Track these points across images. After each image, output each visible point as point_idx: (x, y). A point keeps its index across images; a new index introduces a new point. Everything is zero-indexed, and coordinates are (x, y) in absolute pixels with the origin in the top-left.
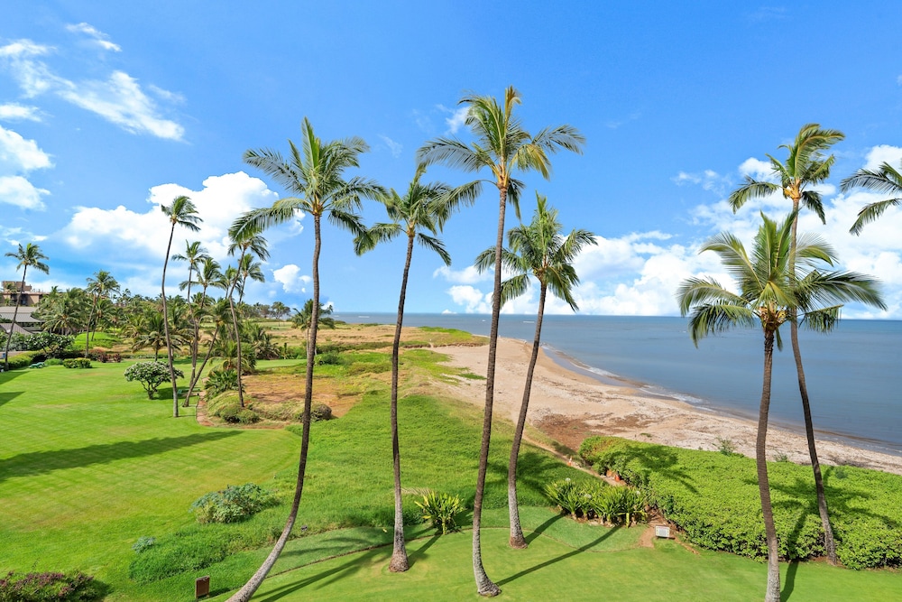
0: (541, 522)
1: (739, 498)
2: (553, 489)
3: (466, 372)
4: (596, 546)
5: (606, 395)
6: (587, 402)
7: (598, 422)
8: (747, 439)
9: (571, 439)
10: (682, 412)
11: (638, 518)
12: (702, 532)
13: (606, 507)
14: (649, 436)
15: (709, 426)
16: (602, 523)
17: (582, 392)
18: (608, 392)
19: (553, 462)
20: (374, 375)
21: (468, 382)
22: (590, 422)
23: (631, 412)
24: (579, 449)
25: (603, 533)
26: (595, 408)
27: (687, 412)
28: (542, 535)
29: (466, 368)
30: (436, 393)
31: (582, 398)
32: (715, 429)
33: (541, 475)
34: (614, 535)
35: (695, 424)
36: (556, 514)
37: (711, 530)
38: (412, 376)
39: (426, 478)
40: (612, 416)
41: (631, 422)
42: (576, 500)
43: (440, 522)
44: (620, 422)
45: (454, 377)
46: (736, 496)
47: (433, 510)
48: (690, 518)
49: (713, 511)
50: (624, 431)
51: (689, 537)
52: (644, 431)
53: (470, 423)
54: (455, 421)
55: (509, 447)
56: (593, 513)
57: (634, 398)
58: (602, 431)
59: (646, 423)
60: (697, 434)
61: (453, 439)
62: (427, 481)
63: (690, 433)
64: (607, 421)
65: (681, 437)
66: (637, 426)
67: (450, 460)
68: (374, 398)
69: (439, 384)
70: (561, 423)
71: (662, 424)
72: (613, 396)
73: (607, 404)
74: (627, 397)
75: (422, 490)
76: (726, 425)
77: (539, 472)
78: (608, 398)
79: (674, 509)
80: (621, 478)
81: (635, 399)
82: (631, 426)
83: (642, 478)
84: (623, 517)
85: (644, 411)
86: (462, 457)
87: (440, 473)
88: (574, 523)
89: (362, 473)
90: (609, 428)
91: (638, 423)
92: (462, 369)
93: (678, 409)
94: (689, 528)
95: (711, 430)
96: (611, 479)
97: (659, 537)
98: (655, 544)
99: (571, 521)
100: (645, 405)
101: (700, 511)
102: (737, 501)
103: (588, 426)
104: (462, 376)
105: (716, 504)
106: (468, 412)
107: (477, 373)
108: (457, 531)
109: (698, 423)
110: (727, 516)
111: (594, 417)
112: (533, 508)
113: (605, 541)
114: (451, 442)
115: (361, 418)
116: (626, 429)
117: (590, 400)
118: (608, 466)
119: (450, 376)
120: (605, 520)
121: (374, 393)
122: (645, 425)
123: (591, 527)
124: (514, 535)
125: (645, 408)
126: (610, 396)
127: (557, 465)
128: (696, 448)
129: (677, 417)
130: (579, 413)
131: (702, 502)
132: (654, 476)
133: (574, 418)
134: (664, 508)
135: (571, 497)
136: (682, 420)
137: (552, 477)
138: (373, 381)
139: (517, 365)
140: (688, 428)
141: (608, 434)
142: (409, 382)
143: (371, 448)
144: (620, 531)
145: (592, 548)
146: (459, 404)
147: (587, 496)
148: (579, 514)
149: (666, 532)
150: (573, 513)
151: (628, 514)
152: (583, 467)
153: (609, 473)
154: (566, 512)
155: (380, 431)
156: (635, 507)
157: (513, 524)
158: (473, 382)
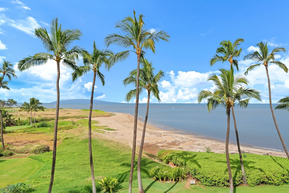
0: (149, 184)
1: (217, 167)
2: (152, 171)
3: (106, 128)
4: (170, 190)
5: (163, 134)
6: (157, 137)
7: (162, 145)
8: (214, 147)
9: (153, 152)
10: (191, 139)
11: (183, 178)
12: (206, 180)
13: (172, 175)
14: (181, 148)
15: (201, 143)
16: (171, 182)
17: (154, 134)
18: (163, 133)
19: (150, 161)
20: (66, 131)
21: (108, 132)
22: (159, 145)
23: (173, 140)
24: (157, 155)
25: (172, 185)
26: (160, 139)
27: (193, 139)
28: (150, 189)
29: (106, 126)
30: (96, 137)
31: (154, 136)
32: (203, 144)
33: (146, 166)
34: (176, 185)
35: (196, 143)
36: (154, 180)
37: (209, 179)
38: (84, 130)
39: (99, 172)
40: (167, 142)
41: (174, 143)
42: (161, 174)
43: (109, 189)
44: (170, 144)
45: (102, 130)
46: (216, 166)
47: (106, 184)
48: (202, 176)
49: (210, 173)
50: (172, 147)
51: (202, 183)
52: (179, 147)
53: (114, 148)
54: (107, 148)
55: (131, 157)
56: (167, 178)
57: (173, 135)
58: (164, 148)
59: (179, 143)
60: (197, 146)
61: (108, 155)
62: (100, 173)
63: (195, 146)
64: (165, 144)
65: (192, 148)
66: (176, 145)
67: (108, 164)
68: (67, 140)
69: (96, 133)
70: (148, 146)
71: (184, 144)
72: (166, 134)
73: (164, 137)
74: (171, 134)
75: (99, 177)
76: (206, 142)
77: (145, 165)
78: (164, 135)
79: (196, 173)
80: (175, 165)
81: (174, 135)
82: (174, 145)
83: (184, 163)
84: (178, 178)
85: (177, 139)
86: (113, 162)
87: (105, 170)
88: (161, 183)
89: (71, 173)
90: (166, 147)
91: (176, 144)
92: (105, 126)
93: (189, 138)
94: (202, 180)
95: (201, 144)
96: (171, 165)
97: (192, 184)
98: (190, 187)
99: (160, 182)
100: (178, 137)
101: (205, 173)
102: (217, 168)
103: (158, 146)
104: (105, 129)
105: (210, 170)
106: (112, 144)
107: (111, 128)
108: (116, 192)
109: (197, 142)
110: (214, 174)
111: (160, 143)
112: (144, 179)
113: (173, 188)
114: (107, 156)
115: (64, 150)
116: (172, 146)
117: (157, 136)
118: (170, 161)
119: (100, 130)
120: (172, 180)
121: (67, 138)
122: (179, 144)
123: (167, 184)
124: (140, 190)
125: (178, 138)
126: (164, 134)
127: (152, 162)
128: (198, 151)
129: (190, 140)
130: (154, 142)
131: (206, 169)
132: (188, 162)
133: (153, 144)
134: (192, 173)
135: (159, 173)
136: (191, 142)
137: (150, 167)
138: (66, 134)
139: (127, 124)
140: (194, 144)
141: (166, 149)
142: (83, 133)
143: (72, 162)
144: (178, 184)
145: (169, 191)
146: (106, 141)
147: (165, 172)
148: (162, 179)
149: (194, 182)
150: (160, 179)
151: (180, 177)
152: (160, 162)
153: (170, 163)
154: (157, 179)
155: (74, 155)
156: (183, 174)
157: (140, 187)
158: (110, 131)
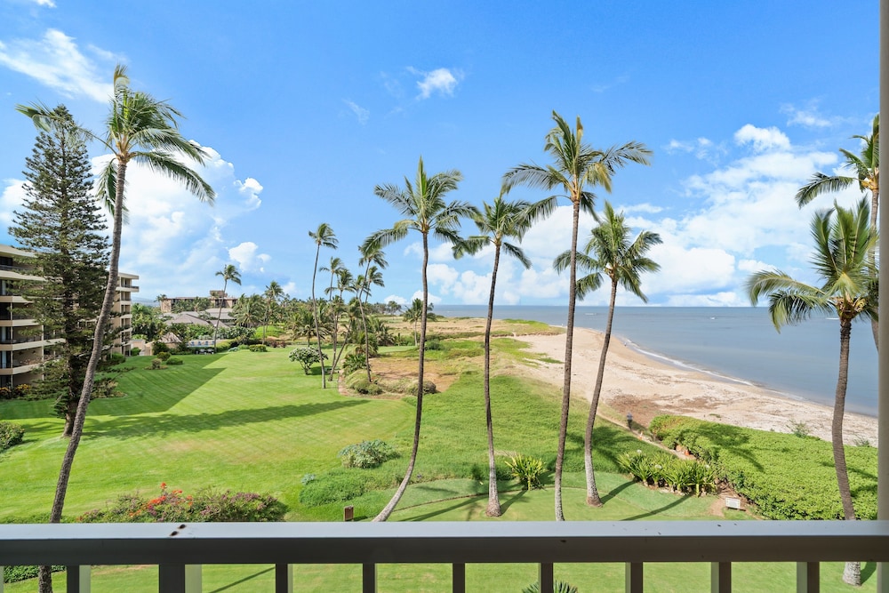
0: (615, 487)
1: (814, 477)
2: (625, 459)
3: (544, 357)
4: (667, 511)
5: (675, 379)
6: (656, 385)
7: (667, 403)
8: (824, 423)
9: (642, 416)
10: (753, 395)
11: (708, 489)
12: (774, 507)
13: (676, 477)
14: (718, 417)
15: (782, 409)
16: (672, 491)
17: (652, 376)
18: (677, 376)
19: (625, 435)
20: (468, 359)
21: (547, 365)
22: (658, 402)
23: (700, 395)
24: (648, 425)
25: (673, 501)
26: (663, 390)
27: (758, 396)
28: (616, 497)
29: (545, 354)
30: (520, 374)
31: (651, 381)
32: (788, 413)
33: (613, 446)
34: (684, 502)
35: (765, 408)
36: (629, 480)
37: (784, 506)
38: (499, 360)
39: (514, 443)
40: (681, 398)
41: (700, 403)
42: (647, 469)
43: (527, 480)
44: (688, 403)
45: (535, 361)
46: (811, 475)
47: (520, 470)
48: (762, 493)
49: (786, 488)
50: (693, 411)
51: (761, 511)
52: (713, 412)
53: (550, 400)
54: (537, 398)
55: (585, 422)
56: (664, 481)
57: (702, 382)
58: (671, 410)
59: (715, 404)
60: (769, 417)
61: (535, 412)
62: (514, 446)
63: (761, 416)
64: (676, 402)
65: (752, 419)
66: (706, 407)
67: (533, 429)
68: (468, 377)
69: (522, 366)
70: (631, 402)
71: (731, 407)
72: (681, 380)
73: (676, 386)
74: (695, 381)
75: (511, 452)
76: (801, 409)
77: (612, 444)
78: (677, 382)
79: (745, 483)
80: (690, 453)
81: (704, 383)
82: (700, 407)
83: (712, 454)
84: (693, 487)
85: (712, 393)
86: (543, 427)
87: (525, 440)
88: (646, 489)
89: (462, 437)
90: (678, 408)
91: (707, 404)
92: (541, 354)
93: (748, 393)
94: (761, 502)
95: (783, 413)
96: (681, 453)
97: (729, 508)
98: (725, 514)
99: (642, 487)
100: (714, 388)
101: (772, 487)
102: (812, 481)
103: (657, 406)
104: (541, 360)
105: (789, 482)
106: (548, 390)
107: (554, 358)
108: (540, 488)
109: (770, 407)
110: (801, 494)
111: (663, 398)
112: (607, 474)
113: (675, 507)
114: (533, 414)
115: (459, 393)
116: (695, 409)
117: (659, 383)
118: (678, 442)
119: (531, 360)
120: (675, 489)
121: (469, 373)
122: (714, 406)
123: (662, 494)
124: (591, 495)
125: (714, 391)
126: (678, 379)
127: (629, 439)
128: (768, 429)
129: (748, 400)
130: (648, 394)
131: (774, 479)
132: (723, 452)
133: (644, 398)
134: (734, 482)
135: (642, 466)
136: (752, 403)
137: (624, 449)
138: (467, 364)
139: (590, 352)
140: (759, 411)
141: (677, 413)
142: (497, 365)
143: (468, 417)
144: (690, 499)
145: (663, 512)
146: (539, 383)
147: (657, 466)
148: (650, 482)
149: (737, 503)
150: (644, 480)
151: (698, 486)
152: (653, 441)
153: (679, 448)
154: (638, 479)
155: (475, 404)
156: (704, 479)
157: (589, 486)
158: (550, 365)
